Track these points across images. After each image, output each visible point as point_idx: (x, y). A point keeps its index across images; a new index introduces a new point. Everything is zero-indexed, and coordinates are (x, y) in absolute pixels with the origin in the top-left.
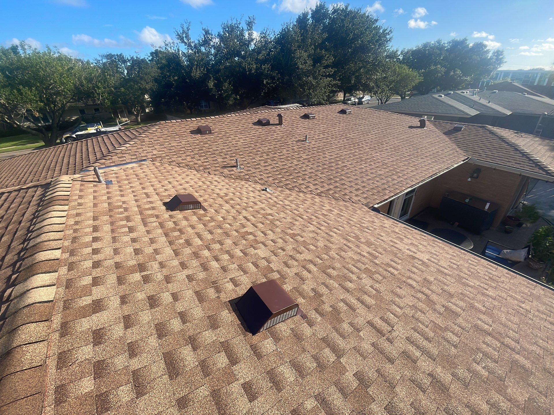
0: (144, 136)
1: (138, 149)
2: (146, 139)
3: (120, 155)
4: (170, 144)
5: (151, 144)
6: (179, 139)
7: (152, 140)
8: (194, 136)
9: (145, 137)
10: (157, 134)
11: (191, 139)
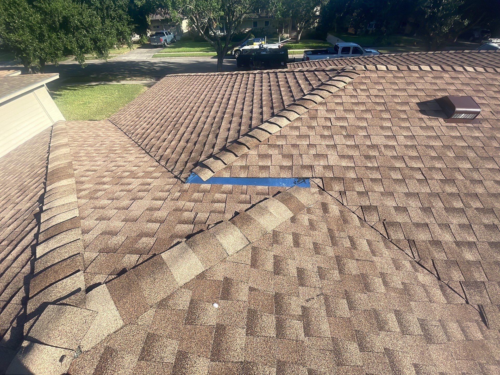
0: (318, 99)
1: (300, 137)
2: (322, 112)
3: (263, 149)
4: (368, 136)
5: (328, 128)
6: (389, 125)
7: (332, 116)
8: (429, 123)
9: (321, 104)
10: (345, 99)
11: (422, 132)
